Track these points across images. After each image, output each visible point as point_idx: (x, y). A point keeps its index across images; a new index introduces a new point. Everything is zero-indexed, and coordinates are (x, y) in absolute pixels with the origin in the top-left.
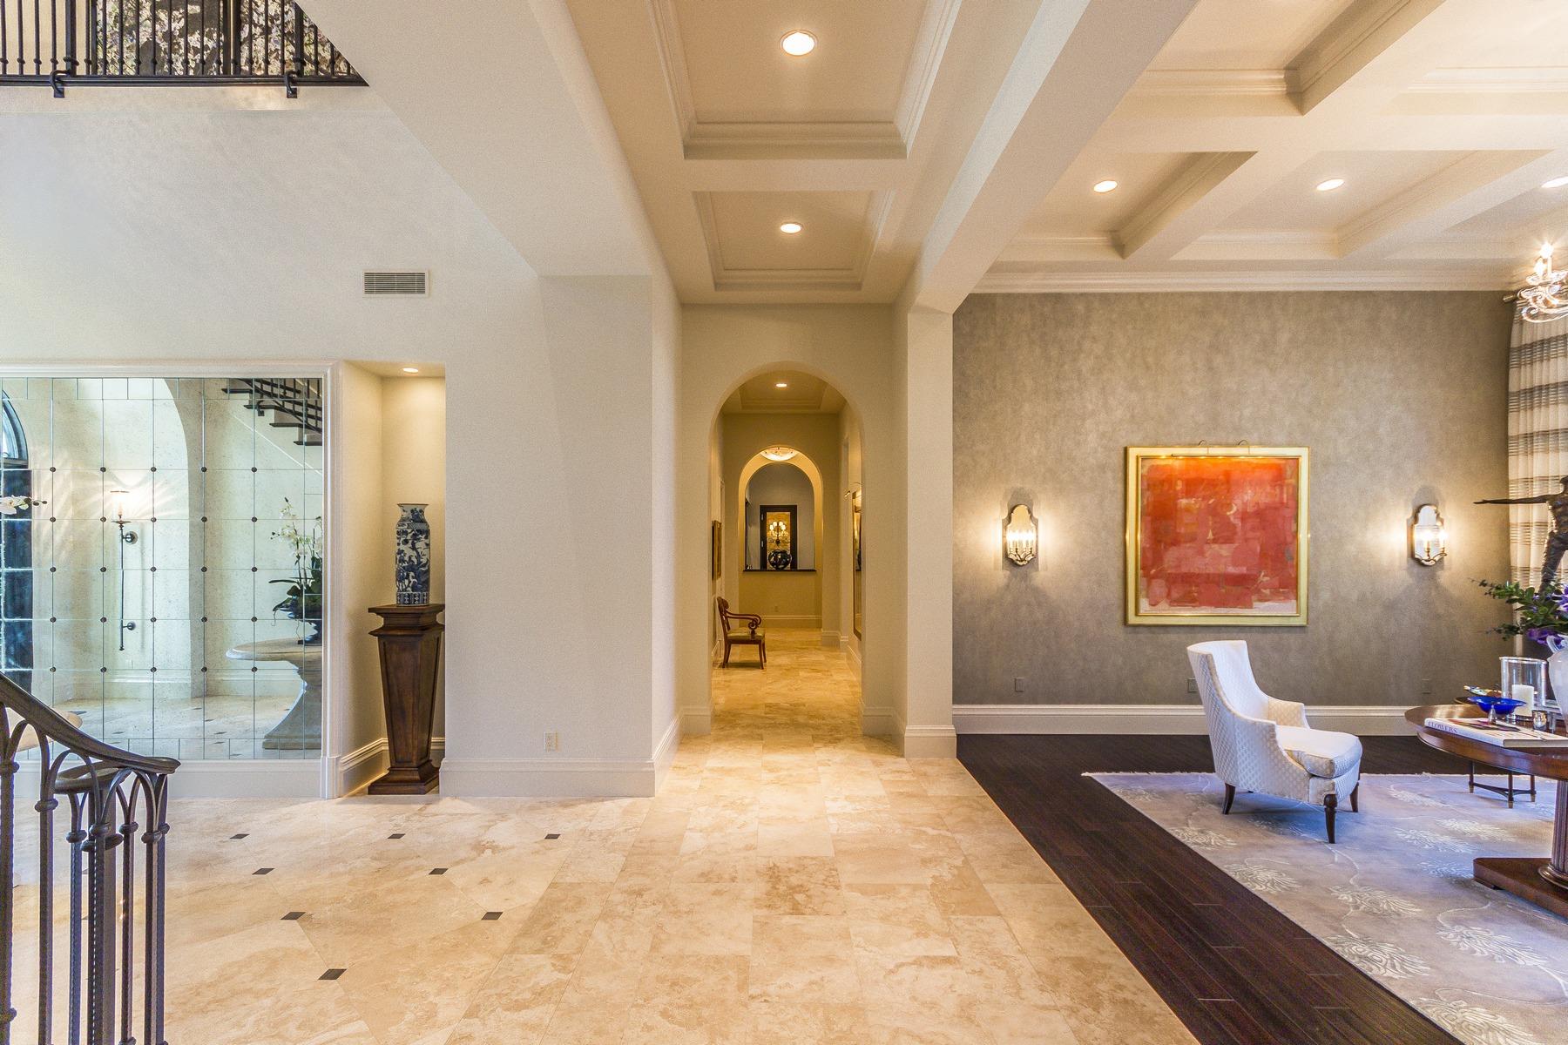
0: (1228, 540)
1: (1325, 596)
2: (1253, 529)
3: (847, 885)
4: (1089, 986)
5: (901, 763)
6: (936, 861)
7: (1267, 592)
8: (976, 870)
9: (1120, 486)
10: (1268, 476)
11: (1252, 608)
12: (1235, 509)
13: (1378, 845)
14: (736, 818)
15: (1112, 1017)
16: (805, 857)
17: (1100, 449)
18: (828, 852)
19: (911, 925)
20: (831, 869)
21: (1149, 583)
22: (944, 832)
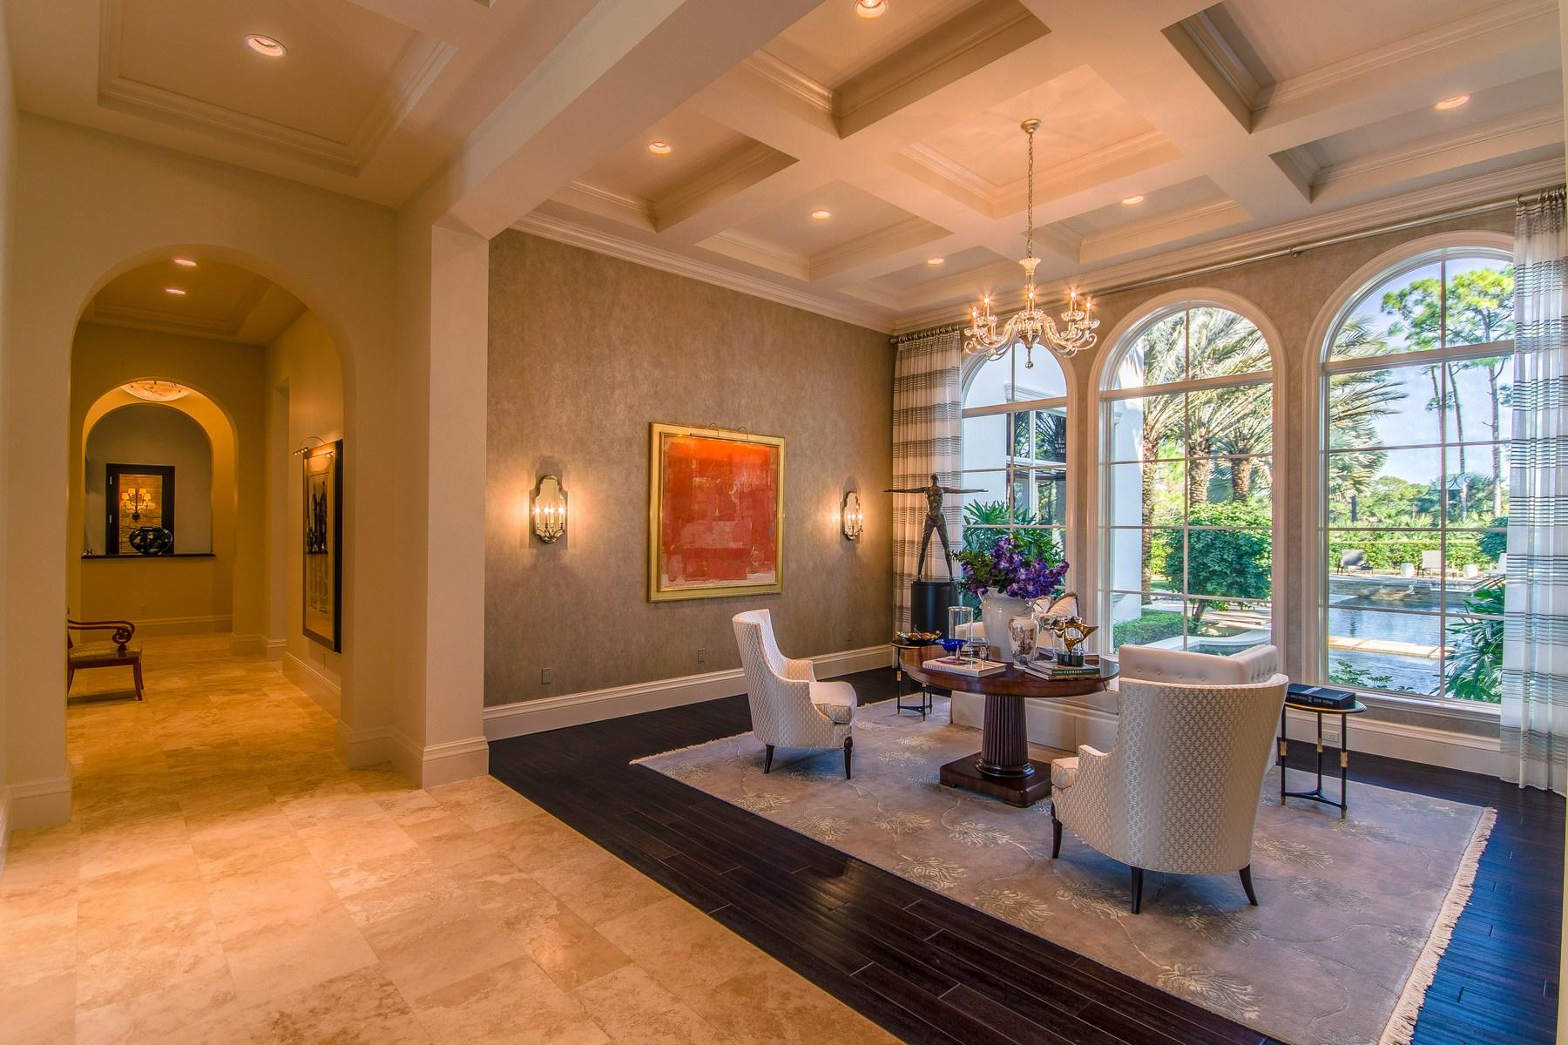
0: (730, 518)
1: (793, 566)
2: (748, 508)
3: (417, 1001)
4: (760, 1009)
5: (420, 797)
6: (524, 918)
7: (756, 564)
8: (578, 912)
9: (645, 462)
10: (758, 460)
11: (746, 579)
12: (735, 489)
13: (875, 774)
14: (177, 955)
15: (798, 1037)
16: (331, 981)
17: (627, 422)
18: (365, 958)
19: (534, 1024)
20: (382, 986)
21: (669, 559)
22: (517, 875)
